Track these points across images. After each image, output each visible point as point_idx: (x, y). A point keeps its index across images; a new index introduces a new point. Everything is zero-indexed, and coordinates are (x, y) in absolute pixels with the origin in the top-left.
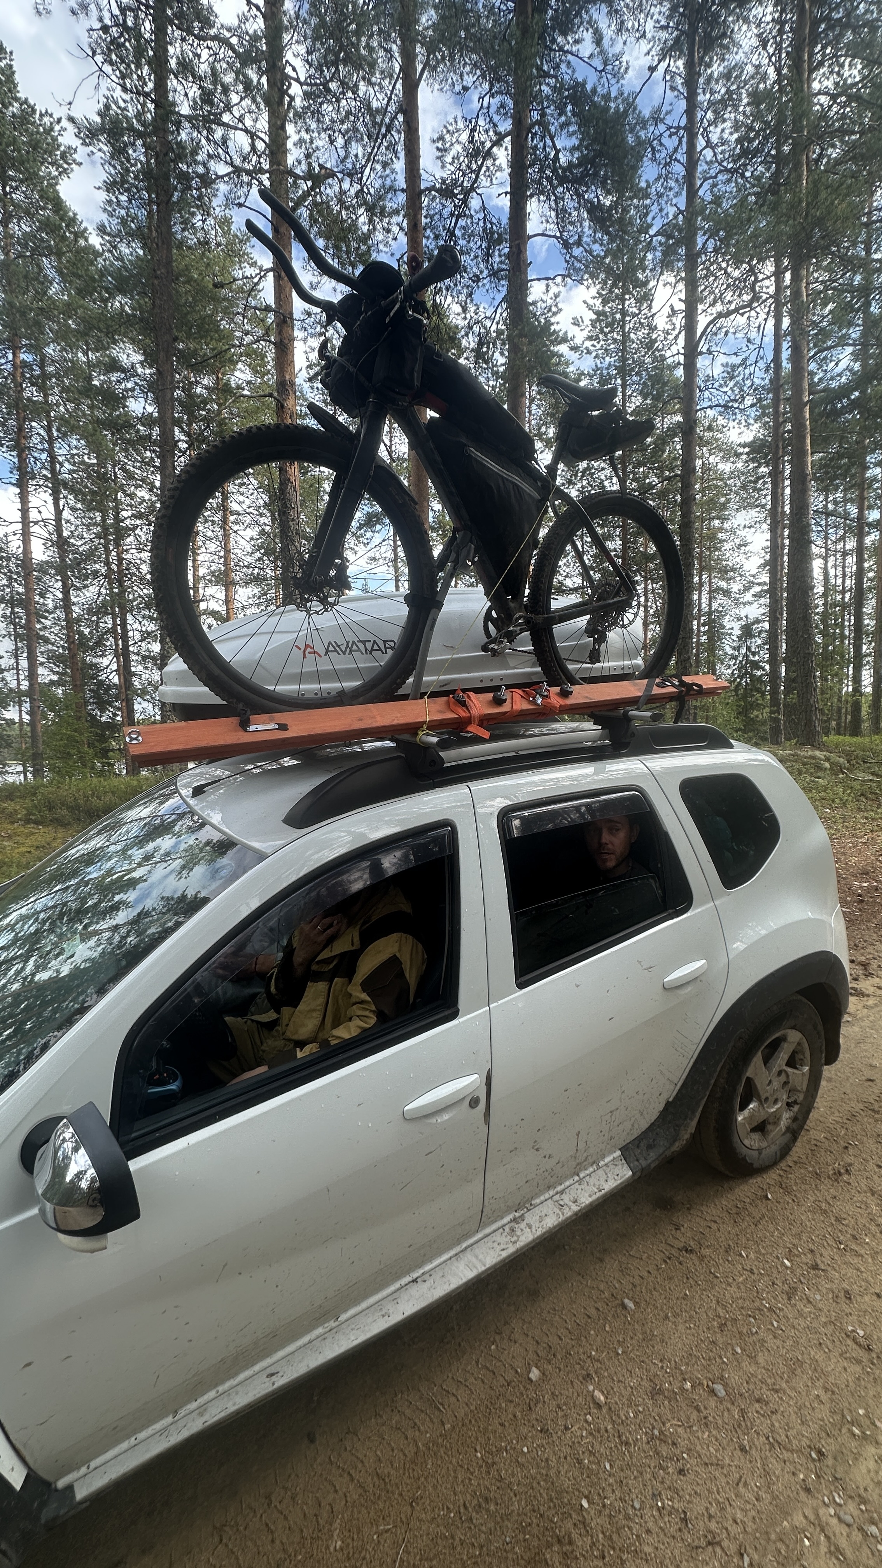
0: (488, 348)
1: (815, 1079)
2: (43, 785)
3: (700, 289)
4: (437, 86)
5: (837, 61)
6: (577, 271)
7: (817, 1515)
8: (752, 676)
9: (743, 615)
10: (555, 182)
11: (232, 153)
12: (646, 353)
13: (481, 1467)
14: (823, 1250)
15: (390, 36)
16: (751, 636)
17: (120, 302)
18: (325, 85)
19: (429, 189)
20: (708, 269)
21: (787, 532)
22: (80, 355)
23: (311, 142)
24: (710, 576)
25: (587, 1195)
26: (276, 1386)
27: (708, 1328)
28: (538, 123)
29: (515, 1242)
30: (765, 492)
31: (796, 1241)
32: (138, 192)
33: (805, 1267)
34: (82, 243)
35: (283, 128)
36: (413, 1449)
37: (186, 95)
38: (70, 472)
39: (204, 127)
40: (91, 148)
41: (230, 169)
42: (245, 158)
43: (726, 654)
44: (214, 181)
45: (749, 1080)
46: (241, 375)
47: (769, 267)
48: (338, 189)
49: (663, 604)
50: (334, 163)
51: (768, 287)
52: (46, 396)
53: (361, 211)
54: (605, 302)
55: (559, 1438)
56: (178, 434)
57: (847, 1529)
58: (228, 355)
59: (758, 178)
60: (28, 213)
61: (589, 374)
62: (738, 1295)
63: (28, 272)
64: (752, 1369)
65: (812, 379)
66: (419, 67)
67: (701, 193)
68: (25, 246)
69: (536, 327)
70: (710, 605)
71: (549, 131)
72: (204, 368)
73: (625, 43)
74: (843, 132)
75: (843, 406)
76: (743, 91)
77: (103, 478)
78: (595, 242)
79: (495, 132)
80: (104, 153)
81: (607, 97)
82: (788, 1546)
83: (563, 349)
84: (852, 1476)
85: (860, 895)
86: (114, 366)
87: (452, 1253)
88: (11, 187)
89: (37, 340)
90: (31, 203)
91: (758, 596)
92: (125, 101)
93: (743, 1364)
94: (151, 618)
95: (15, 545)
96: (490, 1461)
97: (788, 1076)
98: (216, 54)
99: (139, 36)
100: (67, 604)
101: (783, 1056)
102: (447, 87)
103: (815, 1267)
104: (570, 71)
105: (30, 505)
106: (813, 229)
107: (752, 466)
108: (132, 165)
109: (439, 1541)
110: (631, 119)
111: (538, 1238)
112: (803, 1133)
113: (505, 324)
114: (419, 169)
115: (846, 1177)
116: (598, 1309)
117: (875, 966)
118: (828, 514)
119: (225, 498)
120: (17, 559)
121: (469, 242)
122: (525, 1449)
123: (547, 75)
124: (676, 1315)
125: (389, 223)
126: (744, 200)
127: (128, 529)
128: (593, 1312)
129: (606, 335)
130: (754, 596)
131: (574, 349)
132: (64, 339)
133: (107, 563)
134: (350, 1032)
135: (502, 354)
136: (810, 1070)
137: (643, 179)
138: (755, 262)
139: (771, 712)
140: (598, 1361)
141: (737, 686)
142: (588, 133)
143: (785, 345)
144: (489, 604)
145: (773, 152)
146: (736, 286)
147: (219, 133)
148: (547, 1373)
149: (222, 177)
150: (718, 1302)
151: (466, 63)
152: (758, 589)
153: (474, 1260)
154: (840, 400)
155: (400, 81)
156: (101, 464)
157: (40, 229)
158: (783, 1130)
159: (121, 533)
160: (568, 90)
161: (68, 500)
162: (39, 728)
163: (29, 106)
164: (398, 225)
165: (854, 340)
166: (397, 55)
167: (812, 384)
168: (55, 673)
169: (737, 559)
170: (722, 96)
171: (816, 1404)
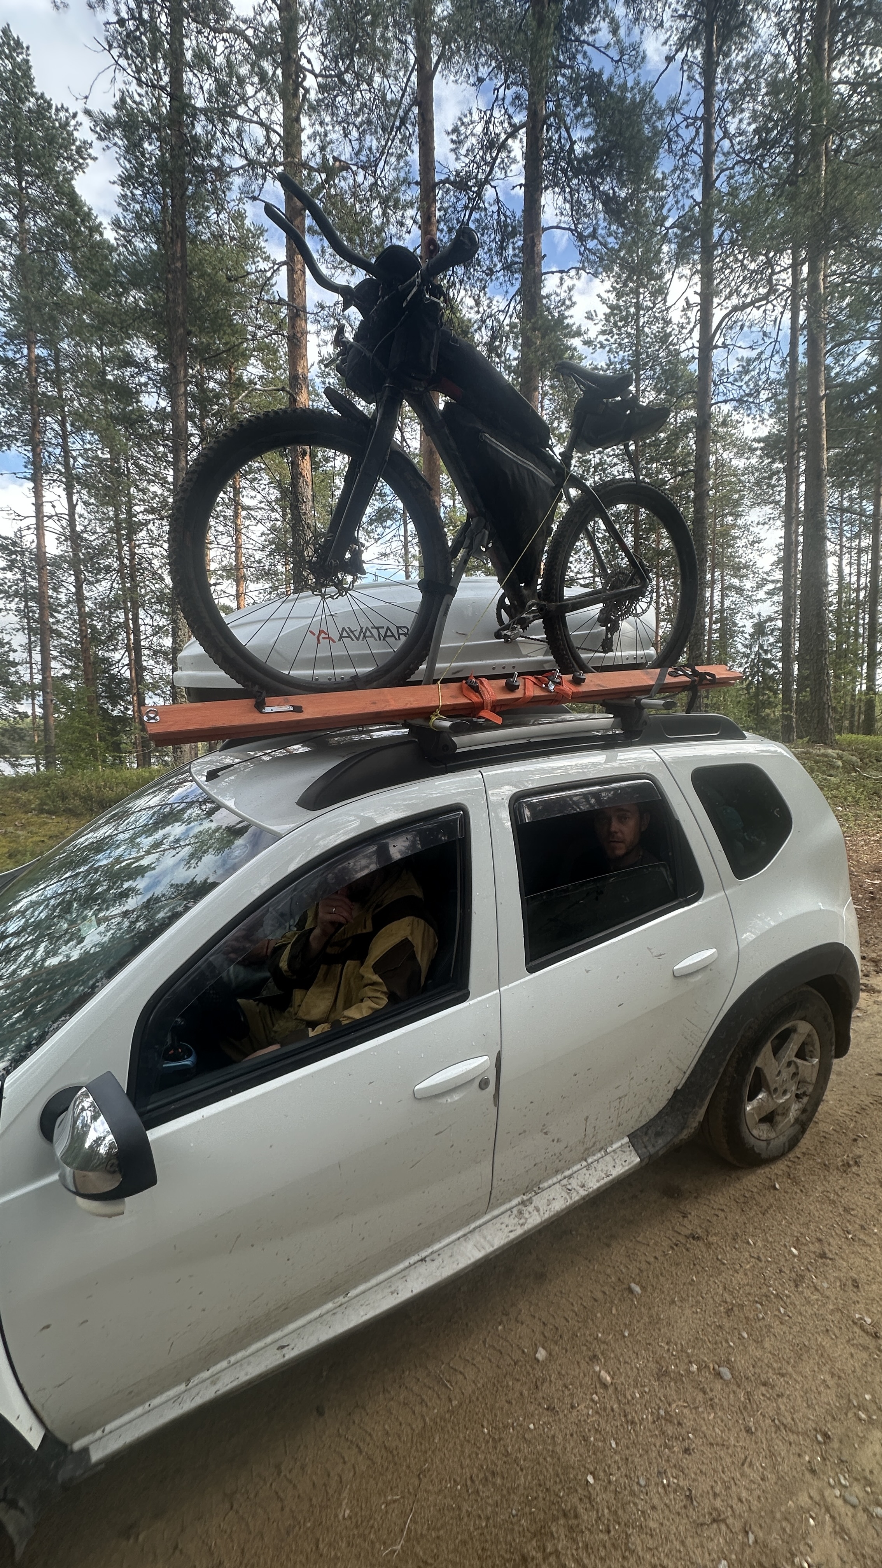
0: (501, 342)
1: (824, 1071)
2: (56, 776)
3: (716, 282)
4: (452, 78)
5: (858, 50)
6: (592, 263)
7: (822, 1496)
8: (764, 675)
9: (755, 612)
10: (570, 174)
11: (247, 144)
12: (660, 347)
13: (488, 1442)
14: (831, 1240)
15: (405, 26)
16: (764, 634)
17: (135, 297)
18: (340, 76)
19: (444, 182)
20: (724, 261)
21: (801, 529)
22: (94, 349)
23: (326, 135)
24: (722, 573)
25: (594, 1180)
26: (287, 1357)
27: (715, 1313)
28: (554, 114)
29: (522, 1225)
30: (779, 489)
31: (803, 1230)
32: (153, 186)
33: (813, 1256)
34: (97, 237)
35: (297, 120)
36: (421, 1425)
37: (201, 88)
38: (85, 467)
39: (220, 120)
40: (106, 143)
41: (245, 162)
42: (259, 151)
43: (738, 652)
44: (228, 175)
45: (758, 1070)
46: (254, 370)
47: (786, 260)
48: (352, 181)
49: (675, 601)
50: (348, 156)
51: (784, 280)
52: (60, 391)
53: (375, 203)
54: (619, 296)
55: (566, 1416)
56: (191, 429)
57: (852, 1509)
58: (241, 350)
59: (776, 169)
60: (43, 208)
61: (602, 369)
62: (745, 1282)
63: (43, 267)
64: (758, 1354)
65: (829, 373)
66: (434, 59)
67: (718, 184)
68: (41, 241)
69: (549, 320)
70: (722, 603)
71: (565, 122)
72: (217, 362)
73: (642, 32)
74: (862, 121)
75: (859, 401)
76: (762, 80)
77: (117, 472)
78: (610, 234)
79: (510, 123)
80: (119, 147)
81: (623, 87)
82: (792, 1525)
83: (576, 342)
84: (858, 1459)
85: (871, 893)
86: (127, 360)
87: (460, 1233)
88: (27, 182)
89: (51, 334)
90: (47, 198)
91: (771, 593)
92: (140, 95)
93: (750, 1349)
94: (163, 613)
95: (29, 540)
96: (497, 1437)
97: (797, 1067)
98: (231, 46)
99: (155, 29)
100: (80, 598)
101: (792, 1047)
102: (462, 79)
103: (823, 1256)
104: (586, 62)
105: (44, 499)
106: (831, 220)
107: (766, 461)
108: (147, 160)
109: (446, 1512)
110: (647, 109)
111: (545, 1220)
112: (811, 1125)
113: (518, 317)
114: (433, 162)
115: (854, 1169)
116: (604, 1293)
118: (843, 510)
119: (237, 492)
120: (31, 553)
121: (483, 235)
122: (532, 1426)
123: (563, 66)
124: (682, 1300)
125: (403, 216)
126: (761, 192)
127: (140, 523)
128: (599, 1296)
129: (619, 329)
130: (767, 593)
131: (588, 343)
132: (79, 334)
133: (120, 558)
134: (361, 1013)
135: (515, 347)
136: (820, 1062)
137: (660, 170)
138: (771, 254)
139: (783, 710)
140: (604, 1342)
141: (749, 685)
142: (604, 125)
143: (801, 339)
144: (502, 591)
145: (791, 143)
146: (751, 279)
147: (234, 125)
148: (554, 1353)
149: (237, 170)
150: (725, 1288)
151: (481, 54)
152: (771, 586)
153: (482, 1240)
154: (858, 395)
155: (415, 73)
156: (115, 459)
157: (55, 224)
158: (792, 1121)
159: (133, 528)
160: (584, 80)
161: (81, 494)
162: (51, 722)
163: (45, 101)
164: (412, 218)
165: (872, 334)
166: (411, 46)
167: (828, 378)
168: (67, 667)
169: (751, 556)
170: (741, 86)
171: (822, 1389)
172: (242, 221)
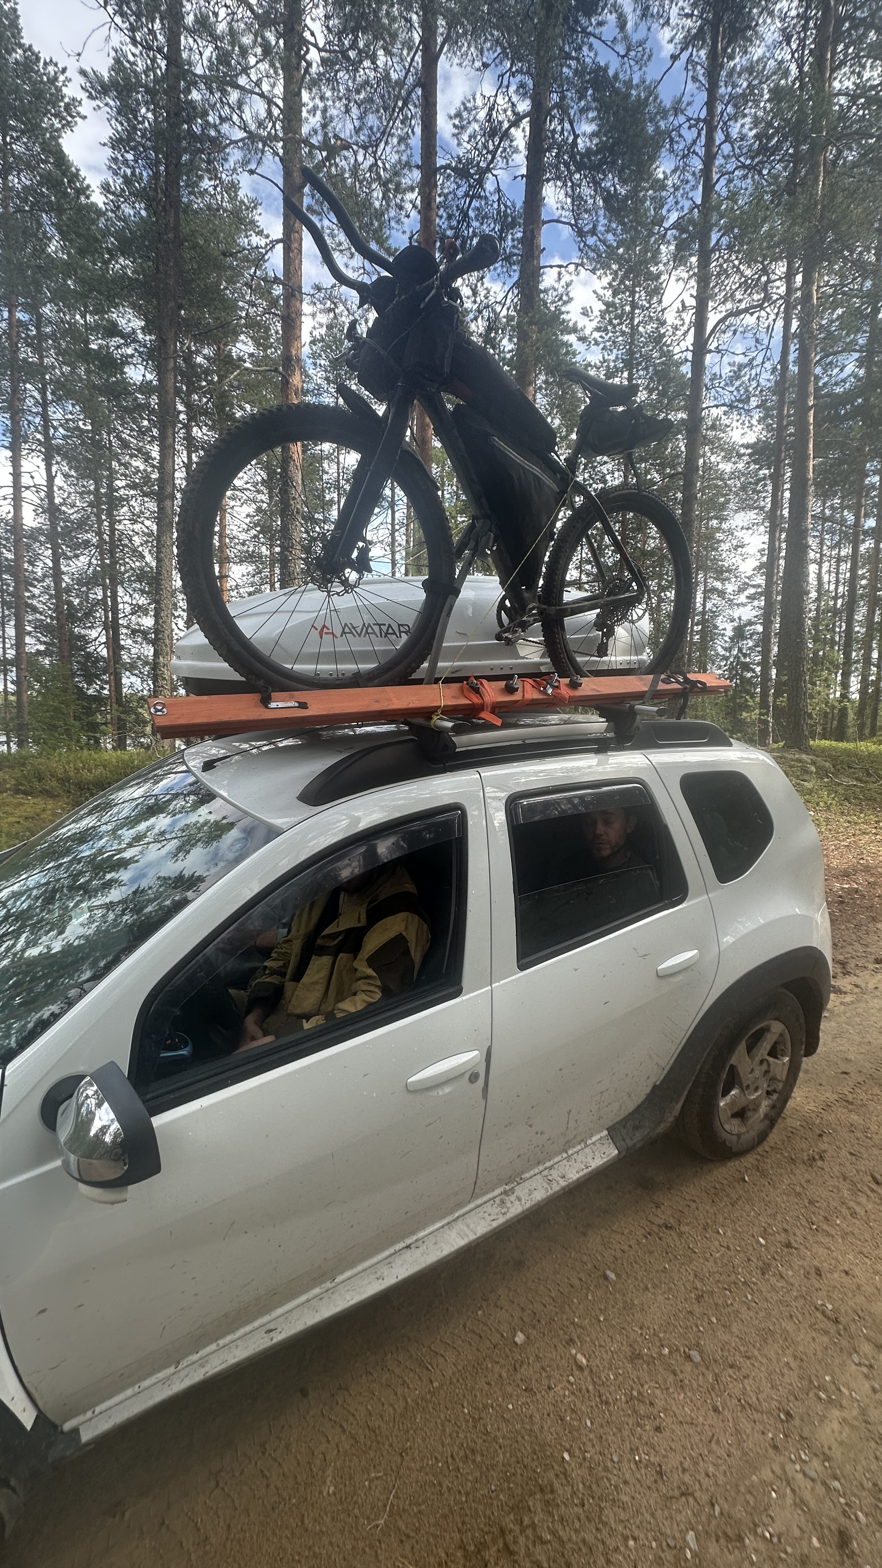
0: (497, 333)
1: (794, 1070)
2: (30, 755)
3: (711, 286)
4: (456, 61)
5: (859, 62)
6: (591, 260)
7: (784, 1471)
8: (742, 678)
9: (736, 617)
10: (573, 168)
11: (247, 117)
12: (654, 347)
13: (468, 1421)
14: (796, 1230)
15: (411, 7)
16: (744, 638)
17: (123, 264)
18: (343, 51)
19: (445, 167)
20: (721, 266)
21: (783, 536)
22: (78, 317)
23: (326, 111)
24: (705, 575)
25: (574, 1171)
26: (275, 1341)
27: (686, 1300)
28: (557, 106)
29: (505, 1214)
30: (764, 495)
31: (770, 1221)
32: (145, 151)
33: (779, 1245)
34: (84, 200)
35: (299, 94)
36: (402, 1404)
37: (202, 54)
38: (64, 437)
39: (219, 89)
40: (98, 102)
41: (244, 135)
42: (261, 124)
43: (718, 654)
44: (226, 146)
45: (732, 1067)
46: (243, 347)
47: (781, 268)
48: (352, 161)
50: (348, 133)
51: (778, 288)
52: (41, 358)
53: (375, 185)
54: (614, 295)
55: (543, 1397)
56: (178, 405)
57: (811, 1483)
58: (231, 327)
59: (776, 177)
60: (28, 166)
61: (595, 366)
62: (715, 1270)
63: (26, 227)
64: (726, 1337)
65: (817, 384)
66: (439, 40)
67: (717, 188)
68: (25, 201)
69: (546, 314)
70: (704, 605)
71: (568, 115)
72: (206, 337)
73: (649, 29)
74: (860, 135)
75: (846, 412)
76: (765, 86)
77: (97, 445)
78: (607, 231)
79: (513, 111)
80: (111, 108)
81: (629, 84)
82: (755, 1498)
83: (572, 338)
84: (817, 1436)
85: (840, 897)
86: (112, 330)
87: (445, 1221)
88: (12, 137)
89: (33, 298)
90: (32, 156)
91: (751, 598)
92: (134, 55)
93: (718, 1333)
94: (143, 592)
96: (477, 1417)
97: (769, 1065)
98: (234, 13)
100: (57, 574)
101: (766, 1045)
102: (467, 62)
103: (789, 1245)
104: (592, 54)
105: (23, 469)
106: (827, 232)
107: (753, 467)
108: (139, 122)
109: (428, 1488)
110: (652, 108)
111: (527, 1210)
112: (780, 1121)
113: (515, 309)
114: (435, 146)
115: (819, 1163)
116: (581, 1280)
117: (853, 965)
118: (825, 519)
120: (6, 524)
121: (482, 224)
122: (510, 1407)
123: (568, 56)
124: (655, 1286)
125: (403, 200)
126: (760, 198)
127: (121, 499)
128: (576, 1282)
129: (614, 326)
130: (748, 597)
131: (582, 339)
132: (63, 299)
133: (99, 533)
134: (355, 1005)
135: (510, 340)
136: (790, 1060)
137: (661, 170)
138: (768, 262)
139: (760, 714)
140: (581, 1327)
141: (727, 687)
142: (608, 120)
143: (792, 348)
144: (503, 593)
145: (791, 151)
146: (747, 286)
147: (234, 96)
148: (532, 1337)
149: (236, 142)
150: (696, 1276)
151: (486, 39)
152: (752, 591)
153: (465, 1228)
154: (844, 406)
155: (420, 53)
156: (96, 430)
157: (40, 184)
158: (762, 1116)
159: (114, 502)
160: (589, 74)
161: (60, 467)
162: (25, 699)
163: (33, 53)
164: (411, 202)
165: (861, 347)
166: (416, 25)
167: (817, 389)
168: (41, 643)
169: (734, 560)
170: (744, 90)
171: (785, 1370)
172: (236, 192)
